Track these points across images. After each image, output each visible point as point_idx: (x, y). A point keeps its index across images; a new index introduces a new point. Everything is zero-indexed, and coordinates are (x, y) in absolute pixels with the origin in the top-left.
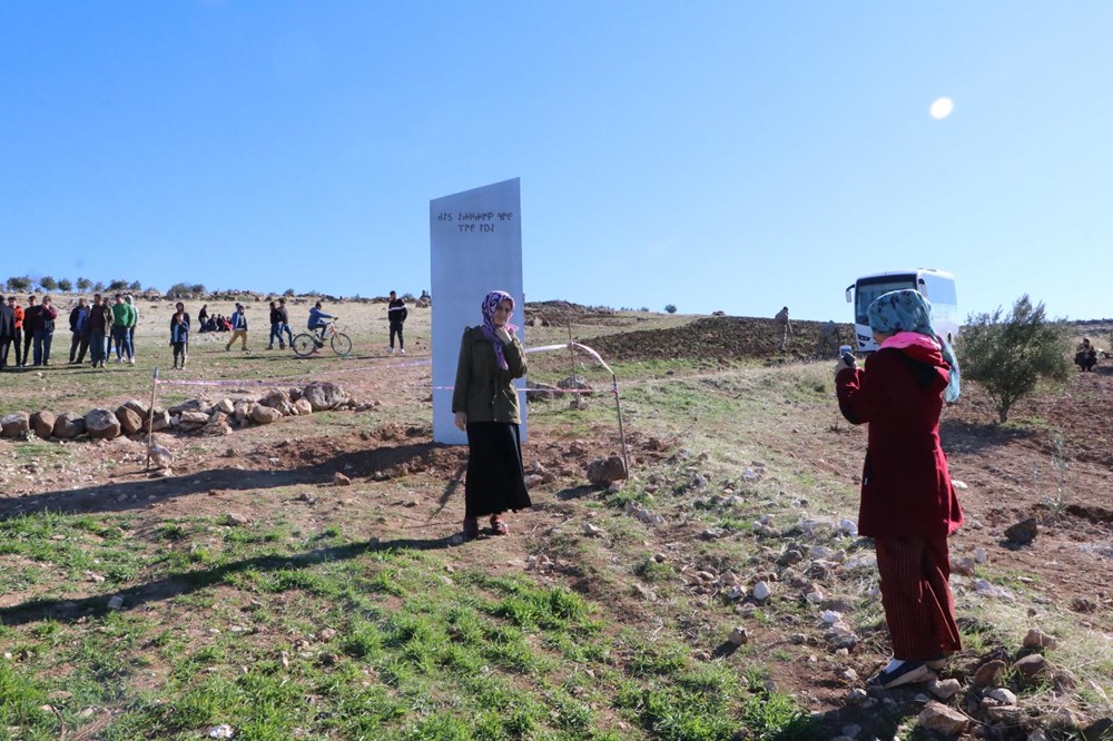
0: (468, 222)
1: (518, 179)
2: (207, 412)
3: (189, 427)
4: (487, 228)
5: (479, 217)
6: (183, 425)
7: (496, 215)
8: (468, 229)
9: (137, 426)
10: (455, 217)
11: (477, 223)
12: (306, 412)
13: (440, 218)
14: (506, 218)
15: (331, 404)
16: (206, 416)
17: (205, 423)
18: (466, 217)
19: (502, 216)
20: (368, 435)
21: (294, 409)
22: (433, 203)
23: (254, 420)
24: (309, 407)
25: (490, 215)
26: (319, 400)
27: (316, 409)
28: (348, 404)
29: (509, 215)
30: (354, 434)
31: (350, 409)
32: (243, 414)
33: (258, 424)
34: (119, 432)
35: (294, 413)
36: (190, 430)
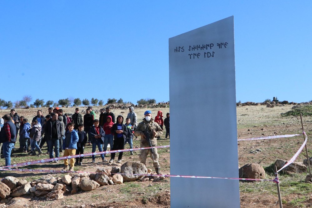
0: (196, 52)
1: (233, 17)
2: (53, 184)
3: (40, 194)
4: (209, 55)
5: (203, 48)
6: (36, 193)
7: (215, 45)
8: (196, 57)
9: (5, 195)
10: (186, 48)
11: (202, 52)
12: (119, 183)
13: (176, 50)
14: (223, 46)
15: (137, 177)
16: (51, 186)
17: (50, 191)
18: (194, 48)
19: (219, 45)
20: (147, 201)
21: (111, 181)
22: (171, 40)
23: (81, 189)
24: (121, 179)
25: (211, 45)
26: (129, 174)
27: (126, 180)
28: (149, 177)
29: (225, 44)
30: (137, 200)
31: (150, 180)
32: (76, 185)
33: (83, 191)
35: (110, 183)
36: (41, 195)
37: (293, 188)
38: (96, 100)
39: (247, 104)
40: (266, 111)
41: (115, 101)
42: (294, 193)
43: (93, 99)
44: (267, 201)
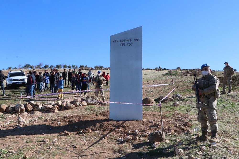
0: (123, 43)
1: (141, 27)
2: (53, 105)
3: (47, 110)
4: (129, 45)
5: (127, 41)
6: (45, 109)
7: (133, 40)
8: (123, 45)
9: (30, 110)
10: (119, 41)
11: (126, 43)
12: (85, 106)
13: (114, 42)
14: (137, 41)
15: (93, 103)
16: (52, 106)
17: (51, 108)
18: (123, 41)
19: (135, 40)
20: (98, 114)
21: (81, 104)
22: (112, 37)
23: (66, 108)
24: (86, 104)
25: (131, 40)
26: (90, 101)
27: (88, 104)
28: (99, 103)
29: (138, 40)
30: (93, 114)
31: (100, 104)
32: (64, 106)
33: (67, 109)
34: (24, 111)
35: (80, 106)
36: (47, 111)
37: (167, 109)
38: (74, 65)
39: (147, 69)
40: (156, 73)
41: (84, 66)
42: (167, 111)
43: (73, 65)
44: (155, 115)
